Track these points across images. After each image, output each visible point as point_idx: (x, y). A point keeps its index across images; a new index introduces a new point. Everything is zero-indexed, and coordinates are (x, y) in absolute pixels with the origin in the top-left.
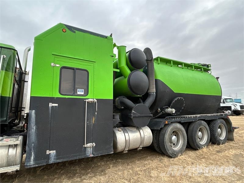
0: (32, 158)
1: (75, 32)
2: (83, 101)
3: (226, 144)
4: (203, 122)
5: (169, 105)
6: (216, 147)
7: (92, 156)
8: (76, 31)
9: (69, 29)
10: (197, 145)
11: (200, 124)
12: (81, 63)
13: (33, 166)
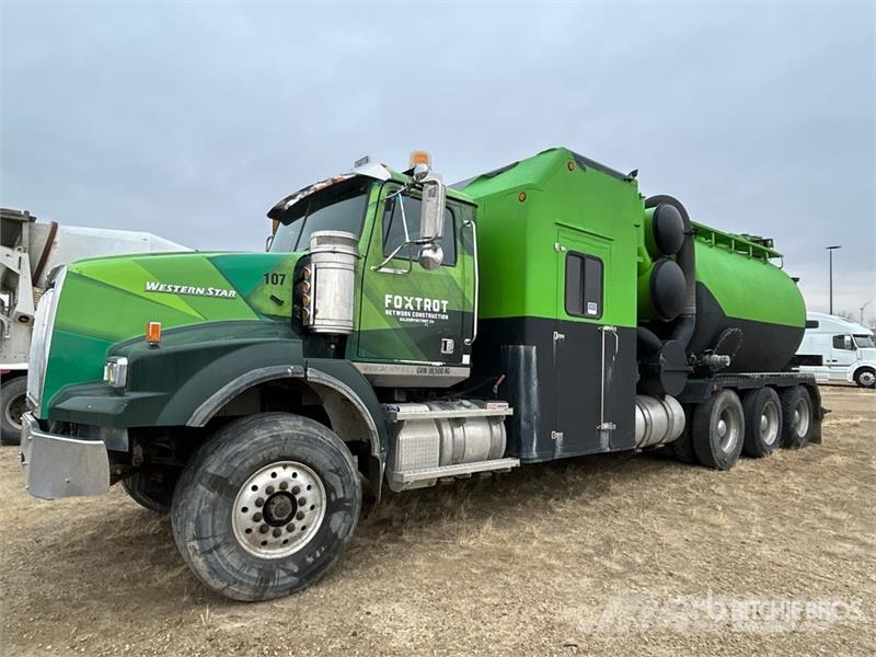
0: (535, 444)
1: (584, 169)
2: (596, 331)
3: (809, 447)
4: (772, 390)
5: (712, 346)
6: (792, 454)
7: (608, 450)
8: (587, 168)
9: (577, 162)
10: (761, 445)
11: (769, 397)
12: (592, 242)
13: (536, 461)
